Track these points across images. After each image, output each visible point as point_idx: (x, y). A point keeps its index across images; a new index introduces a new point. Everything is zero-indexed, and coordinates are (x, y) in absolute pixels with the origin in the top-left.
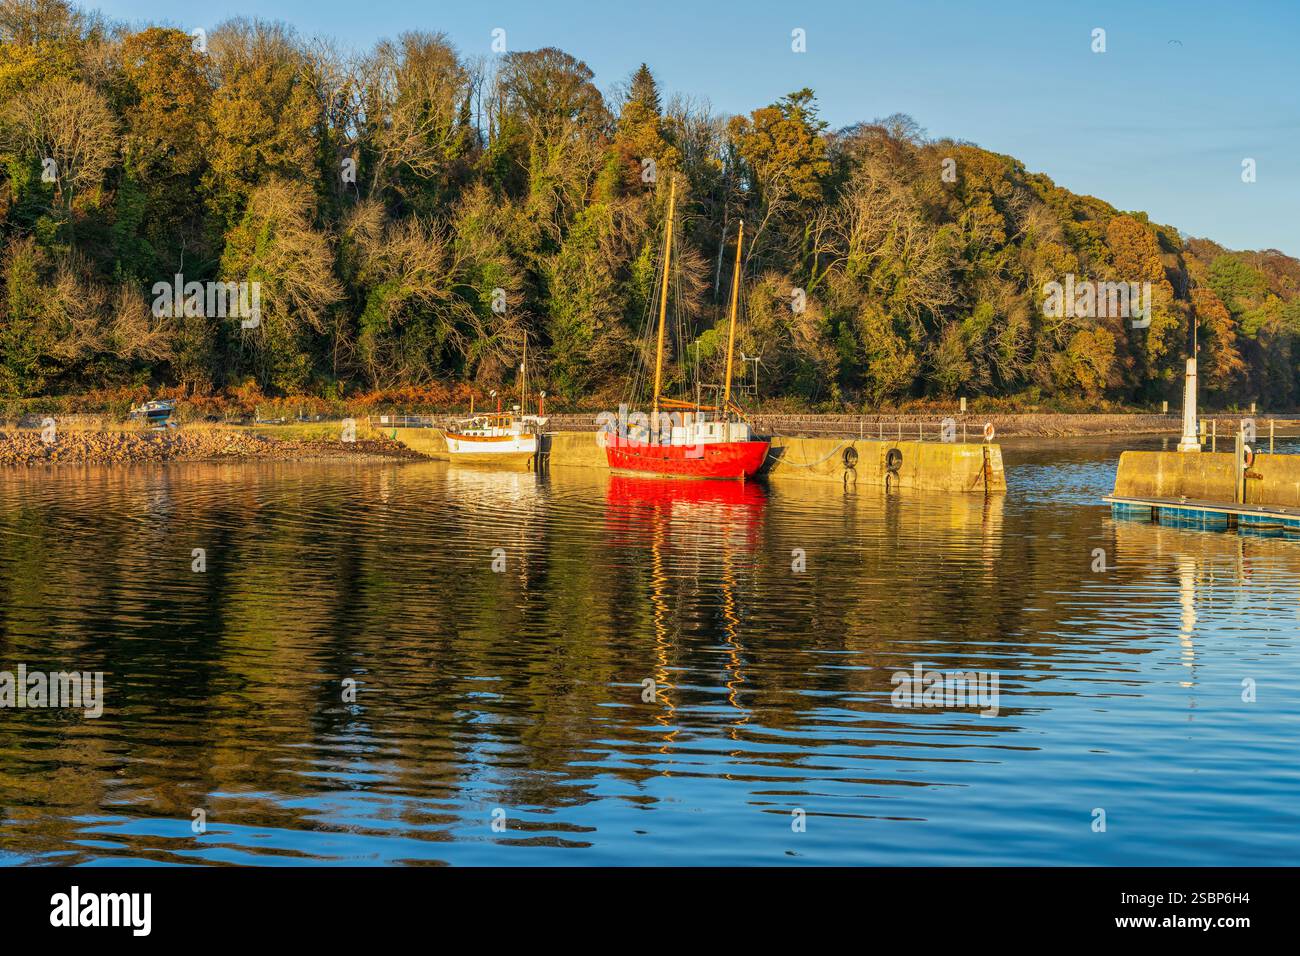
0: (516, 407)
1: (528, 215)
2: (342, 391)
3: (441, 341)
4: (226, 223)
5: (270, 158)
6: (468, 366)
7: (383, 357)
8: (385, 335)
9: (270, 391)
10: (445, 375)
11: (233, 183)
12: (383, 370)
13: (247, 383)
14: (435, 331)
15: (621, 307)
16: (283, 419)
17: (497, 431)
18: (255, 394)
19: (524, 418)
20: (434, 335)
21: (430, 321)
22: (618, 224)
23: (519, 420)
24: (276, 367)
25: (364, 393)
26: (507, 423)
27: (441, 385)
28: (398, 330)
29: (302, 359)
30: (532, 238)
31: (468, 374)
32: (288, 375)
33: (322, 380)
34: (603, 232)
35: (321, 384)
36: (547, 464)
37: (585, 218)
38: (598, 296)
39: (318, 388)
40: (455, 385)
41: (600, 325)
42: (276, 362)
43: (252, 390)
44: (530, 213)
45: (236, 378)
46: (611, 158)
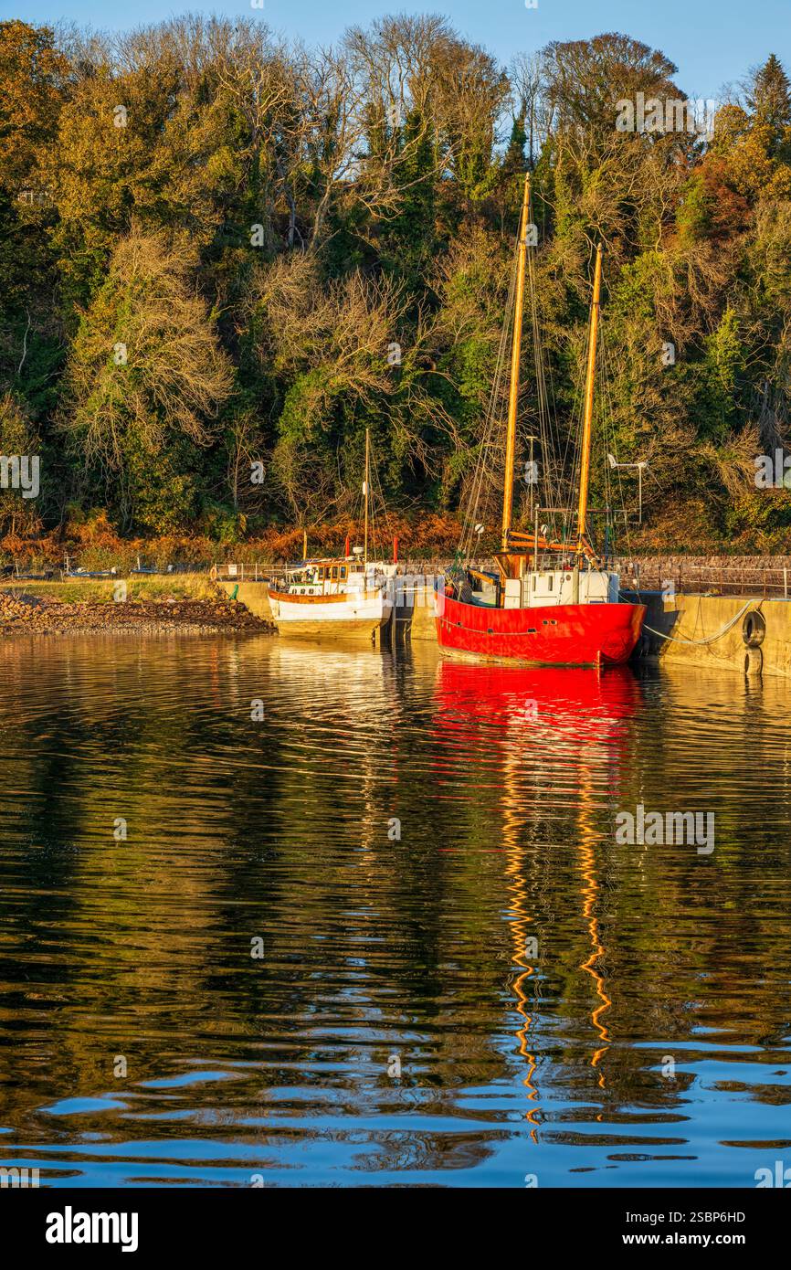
0: (357, 550)
1: (548, 269)
2: (244, 528)
3: (399, 454)
4: (89, 292)
5: (141, 196)
6: (445, 490)
7: (308, 478)
8: (311, 446)
9: (130, 529)
10: (408, 502)
11: (91, 233)
12: (310, 498)
13: (95, 519)
14: (391, 439)
15: (683, 400)
16: (113, 570)
17: (330, 587)
18: (105, 534)
19: (369, 566)
20: (389, 446)
21: (382, 425)
22: (681, 278)
23: (360, 569)
24: (140, 494)
25: (280, 531)
26: (343, 575)
27: (401, 518)
28: (334, 440)
29: (178, 484)
30: (554, 302)
31: (445, 501)
32: (159, 506)
33: (215, 513)
34: (660, 291)
35: (213, 518)
36: (408, 638)
37: (634, 273)
38: (644, 384)
39: (208, 524)
40: (424, 518)
41: (646, 427)
42: (140, 488)
43: (101, 529)
44: (552, 267)
45: (79, 513)
46: (693, 186)
